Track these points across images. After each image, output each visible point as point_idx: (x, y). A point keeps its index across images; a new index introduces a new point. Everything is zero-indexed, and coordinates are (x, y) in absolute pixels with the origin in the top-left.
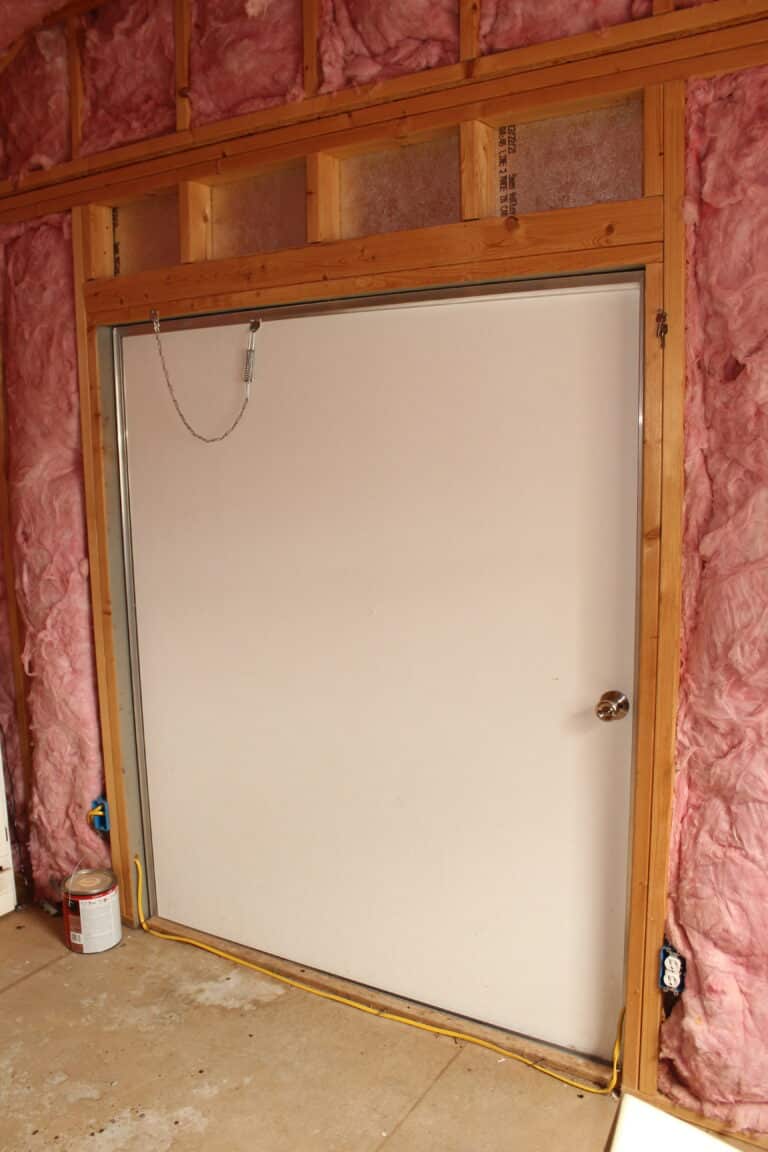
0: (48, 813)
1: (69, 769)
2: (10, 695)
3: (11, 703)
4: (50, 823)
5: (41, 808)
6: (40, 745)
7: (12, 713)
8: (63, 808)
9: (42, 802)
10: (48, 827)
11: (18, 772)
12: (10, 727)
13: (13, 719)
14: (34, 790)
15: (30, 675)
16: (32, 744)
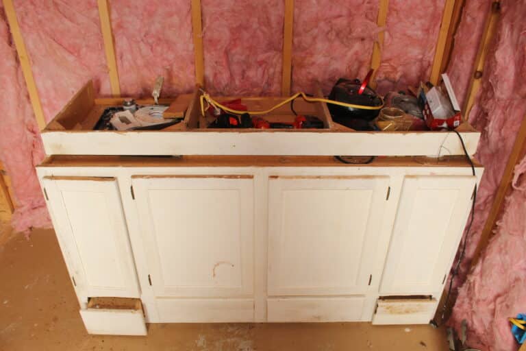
0: (482, 286)
1: (513, 276)
2: (496, 181)
3: (494, 187)
4: (479, 292)
5: (478, 278)
6: (499, 240)
7: (491, 193)
8: (495, 293)
9: (482, 274)
10: (477, 295)
11: (477, 238)
12: (485, 203)
13: (490, 198)
14: (480, 262)
15: (515, 187)
16: (494, 232)
